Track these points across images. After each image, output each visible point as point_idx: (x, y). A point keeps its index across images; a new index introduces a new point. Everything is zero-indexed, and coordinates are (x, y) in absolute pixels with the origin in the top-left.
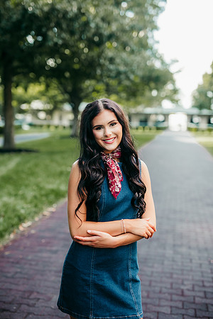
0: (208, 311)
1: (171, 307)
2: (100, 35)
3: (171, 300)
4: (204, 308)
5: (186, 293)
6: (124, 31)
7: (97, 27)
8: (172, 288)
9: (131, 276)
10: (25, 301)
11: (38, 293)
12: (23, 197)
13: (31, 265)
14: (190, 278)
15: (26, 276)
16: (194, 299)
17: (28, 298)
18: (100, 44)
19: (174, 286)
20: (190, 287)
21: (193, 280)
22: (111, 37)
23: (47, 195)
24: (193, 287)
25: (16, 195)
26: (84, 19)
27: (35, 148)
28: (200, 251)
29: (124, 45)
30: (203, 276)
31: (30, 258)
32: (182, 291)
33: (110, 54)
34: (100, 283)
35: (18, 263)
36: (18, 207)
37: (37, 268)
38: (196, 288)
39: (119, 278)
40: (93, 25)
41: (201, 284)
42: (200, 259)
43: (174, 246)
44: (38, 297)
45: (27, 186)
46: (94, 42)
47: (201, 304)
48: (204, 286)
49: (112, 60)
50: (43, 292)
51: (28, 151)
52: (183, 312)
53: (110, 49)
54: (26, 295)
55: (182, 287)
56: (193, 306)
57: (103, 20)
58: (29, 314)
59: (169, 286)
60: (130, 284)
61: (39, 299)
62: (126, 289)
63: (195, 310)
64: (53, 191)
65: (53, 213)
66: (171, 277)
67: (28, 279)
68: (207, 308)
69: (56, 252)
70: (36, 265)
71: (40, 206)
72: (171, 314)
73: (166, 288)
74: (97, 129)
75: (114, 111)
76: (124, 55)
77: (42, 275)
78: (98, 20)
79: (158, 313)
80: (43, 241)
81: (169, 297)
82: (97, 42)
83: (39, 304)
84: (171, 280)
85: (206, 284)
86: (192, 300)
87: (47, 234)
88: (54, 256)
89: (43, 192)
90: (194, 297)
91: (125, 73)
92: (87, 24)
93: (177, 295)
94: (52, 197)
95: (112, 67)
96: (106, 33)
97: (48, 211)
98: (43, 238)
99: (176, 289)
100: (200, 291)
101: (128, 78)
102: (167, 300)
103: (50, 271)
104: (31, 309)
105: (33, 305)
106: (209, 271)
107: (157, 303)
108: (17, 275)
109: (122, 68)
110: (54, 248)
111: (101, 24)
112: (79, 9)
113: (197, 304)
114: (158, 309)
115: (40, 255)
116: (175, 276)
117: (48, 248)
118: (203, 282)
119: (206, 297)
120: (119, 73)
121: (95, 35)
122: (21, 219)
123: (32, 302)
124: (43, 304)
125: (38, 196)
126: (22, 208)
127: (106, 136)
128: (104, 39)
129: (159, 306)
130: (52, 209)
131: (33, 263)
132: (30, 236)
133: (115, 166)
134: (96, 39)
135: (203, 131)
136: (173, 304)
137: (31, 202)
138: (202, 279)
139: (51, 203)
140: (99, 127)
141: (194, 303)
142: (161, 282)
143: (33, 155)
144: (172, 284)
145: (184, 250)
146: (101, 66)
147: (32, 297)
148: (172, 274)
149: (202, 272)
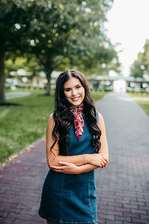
0: (140, 218)
1: (115, 215)
2: (67, 25)
3: (115, 211)
4: (138, 217)
5: (125, 206)
6: (83, 21)
7: (65, 19)
8: (115, 202)
9: (89, 194)
10: (13, 210)
11: (22, 204)
12: (12, 137)
13: (17, 185)
14: (128, 195)
15: (13, 193)
16: (131, 210)
17: (15, 208)
18: (67, 31)
19: (117, 201)
20: (128, 202)
21: (130, 197)
22: (75, 26)
23: (28, 136)
24: (130, 202)
25: (7, 136)
26: (56, 13)
27: (20, 103)
28: (135, 176)
29: (84, 31)
30: (137, 194)
31: (16, 180)
32: (123, 204)
33: (73, 37)
34: (68, 198)
35: (8, 183)
36: (8, 144)
37: (21, 187)
38: (132, 203)
39: (81, 195)
40: (62, 17)
41: (135, 200)
42: (135, 182)
43: (117, 173)
44: (22, 207)
45: (14, 129)
46: (63, 29)
47: (136, 214)
48: (137, 201)
49: (75, 42)
50: (25, 203)
51: (15, 105)
52: (123, 219)
53: (74, 34)
54: (14, 206)
55: (123, 202)
56: (130, 215)
57: (69, 13)
58: (16, 219)
59: (113, 201)
60: (89, 200)
61: (23, 209)
62: (86, 203)
63: (131, 217)
64: (32, 133)
65: (32, 148)
66: (115, 195)
67: (15, 195)
68: (140, 216)
69: (34, 176)
70: (21, 185)
71: (23, 143)
72: (115, 220)
73: (111, 202)
74: (67, 91)
75: (79, 78)
76: (84, 39)
77: (25, 192)
78: (66, 13)
79: (106, 219)
80: (26, 168)
81: (113, 209)
82: (65, 29)
83: (23, 212)
84: (114, 197)
85: (139, 200)
86: (129, 211)
87: (28, 164)
88: (33, 179)
89: (26, 134)
90: (131, 209)
91: (84, 51)
92: (58, 16)
93: (119, 207)
94: (32, 137)
95: (75, 47)
96: (71, 23)
97: (29, 147)
98: (26, 166)
99: (119, 203)
100: (135, 205)
101: (86, 55)
102: (112, 210)
103: (30, 189)
104: (17, 216)
105: (19, 213)
106: (141, 191)
107: (105, 212)
108: (8, 192)
109: (82, 48)
110: (34, 174)
111: (68, 16)
112: (53, 6)
113: (133, 214)
114: (106, 217)
115: (23, 178)
116: (117, 194)
117: (29, 173)
118: (137, 198)
119: (139, 209)
120: (79, 51)
121: (63, 24)
122: (10, 153)
123: (18, 211)
124: (26, 213)
125: (22, 137)
126: (11, 145)
127: (73, 96)
128: (70, 27)
129: (106, 214)
130: (32, 146)
131: (19, 183)
132: (16, 165)
133: (79, 117)
134: (64, 27)
135: (137, 93)
136: (116, 213)
137: (17, 141)
138: (136, 196)
139: (31, 142)
140: (69, 90)
141: (131, 213)
142: (108, 198)
143: (19, 107)
144: (115, 199)
145: (124, 176)
146: (67, 46)
147: (18, 207)
148: (115, 192)
149: (136, 192)
